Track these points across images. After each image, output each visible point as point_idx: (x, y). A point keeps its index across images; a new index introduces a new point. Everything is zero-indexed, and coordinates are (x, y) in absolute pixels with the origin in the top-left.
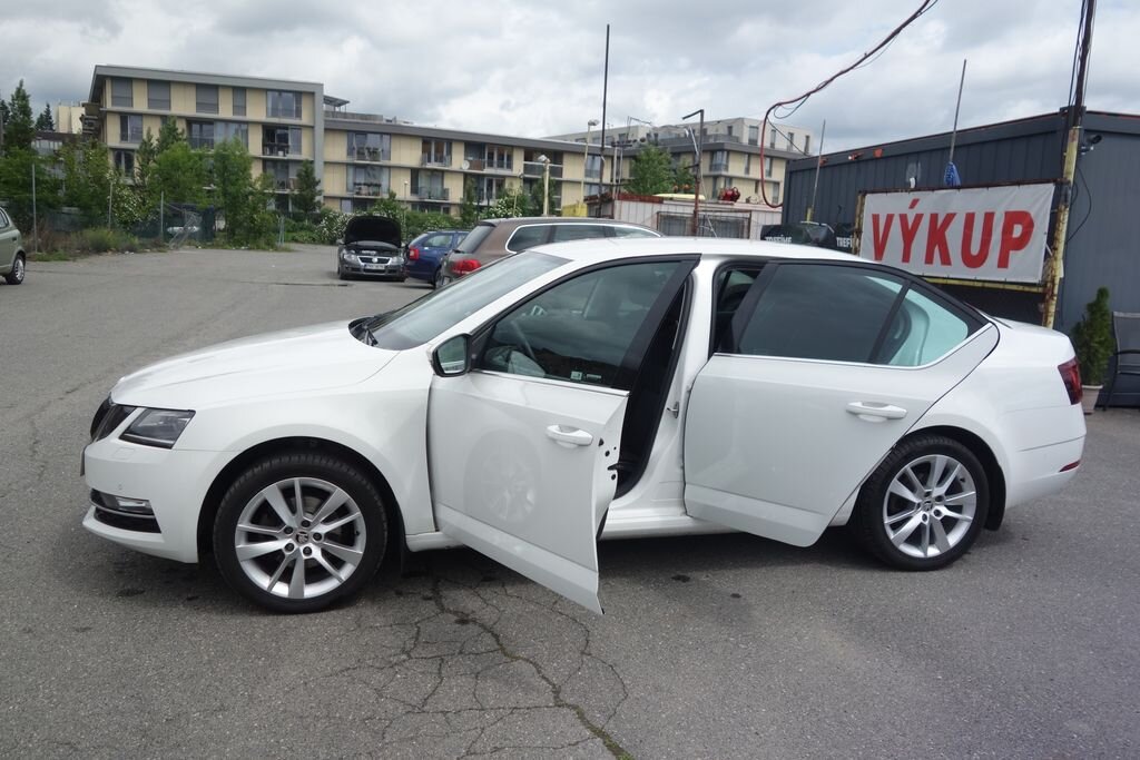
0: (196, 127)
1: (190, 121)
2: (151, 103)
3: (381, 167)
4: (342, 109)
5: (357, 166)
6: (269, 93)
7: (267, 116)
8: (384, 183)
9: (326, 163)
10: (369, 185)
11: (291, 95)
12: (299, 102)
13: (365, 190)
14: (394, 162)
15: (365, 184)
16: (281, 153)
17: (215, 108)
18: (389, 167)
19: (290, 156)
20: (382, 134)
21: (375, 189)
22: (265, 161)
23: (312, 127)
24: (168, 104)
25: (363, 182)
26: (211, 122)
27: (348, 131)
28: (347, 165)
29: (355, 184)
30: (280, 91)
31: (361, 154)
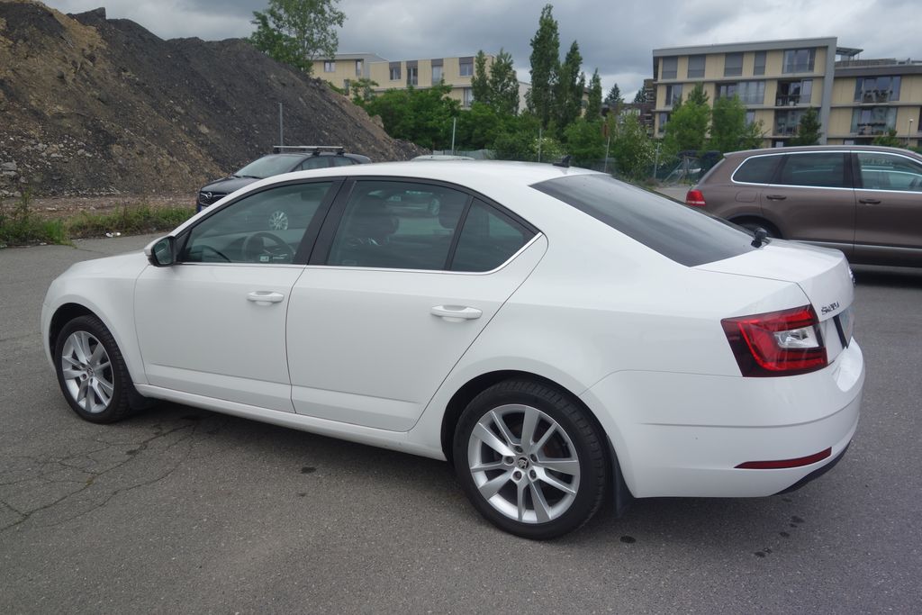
0: (723, 89)
1: (718, 85)
2: (690, 73)
3: (888, 107)
4: (856, 57)
5: (863, 108)
6: (787, 53)
7: (783, 73)
8: (890, 123)
9: (832, 108)
10: (873, 125)
11: (806, 51)
12: (812, 56)
13: (868, 130)
14: (902, 101)
15: (869, 125)
16: (792, 103)
17: (739, 71)
18: (897, 107)
19: (800, 105)
20: (892, 76)
21: (879, 129)
22: (777, 111)
23: (823, 77)
24: (702, 73)
25: (867, 122)
26: (734, 83)
27: (857, 77)
28: (854, 108)
29: (859, 125)
30: (797, 50)
31: (867, 98)
